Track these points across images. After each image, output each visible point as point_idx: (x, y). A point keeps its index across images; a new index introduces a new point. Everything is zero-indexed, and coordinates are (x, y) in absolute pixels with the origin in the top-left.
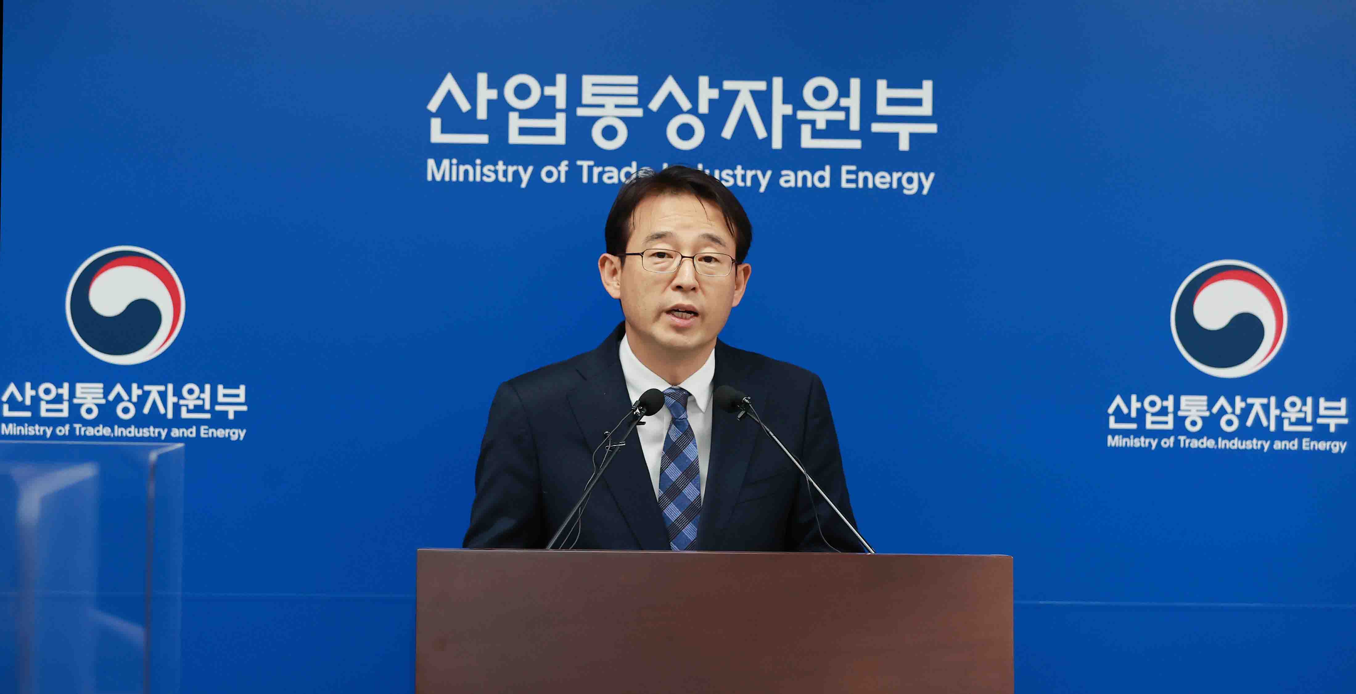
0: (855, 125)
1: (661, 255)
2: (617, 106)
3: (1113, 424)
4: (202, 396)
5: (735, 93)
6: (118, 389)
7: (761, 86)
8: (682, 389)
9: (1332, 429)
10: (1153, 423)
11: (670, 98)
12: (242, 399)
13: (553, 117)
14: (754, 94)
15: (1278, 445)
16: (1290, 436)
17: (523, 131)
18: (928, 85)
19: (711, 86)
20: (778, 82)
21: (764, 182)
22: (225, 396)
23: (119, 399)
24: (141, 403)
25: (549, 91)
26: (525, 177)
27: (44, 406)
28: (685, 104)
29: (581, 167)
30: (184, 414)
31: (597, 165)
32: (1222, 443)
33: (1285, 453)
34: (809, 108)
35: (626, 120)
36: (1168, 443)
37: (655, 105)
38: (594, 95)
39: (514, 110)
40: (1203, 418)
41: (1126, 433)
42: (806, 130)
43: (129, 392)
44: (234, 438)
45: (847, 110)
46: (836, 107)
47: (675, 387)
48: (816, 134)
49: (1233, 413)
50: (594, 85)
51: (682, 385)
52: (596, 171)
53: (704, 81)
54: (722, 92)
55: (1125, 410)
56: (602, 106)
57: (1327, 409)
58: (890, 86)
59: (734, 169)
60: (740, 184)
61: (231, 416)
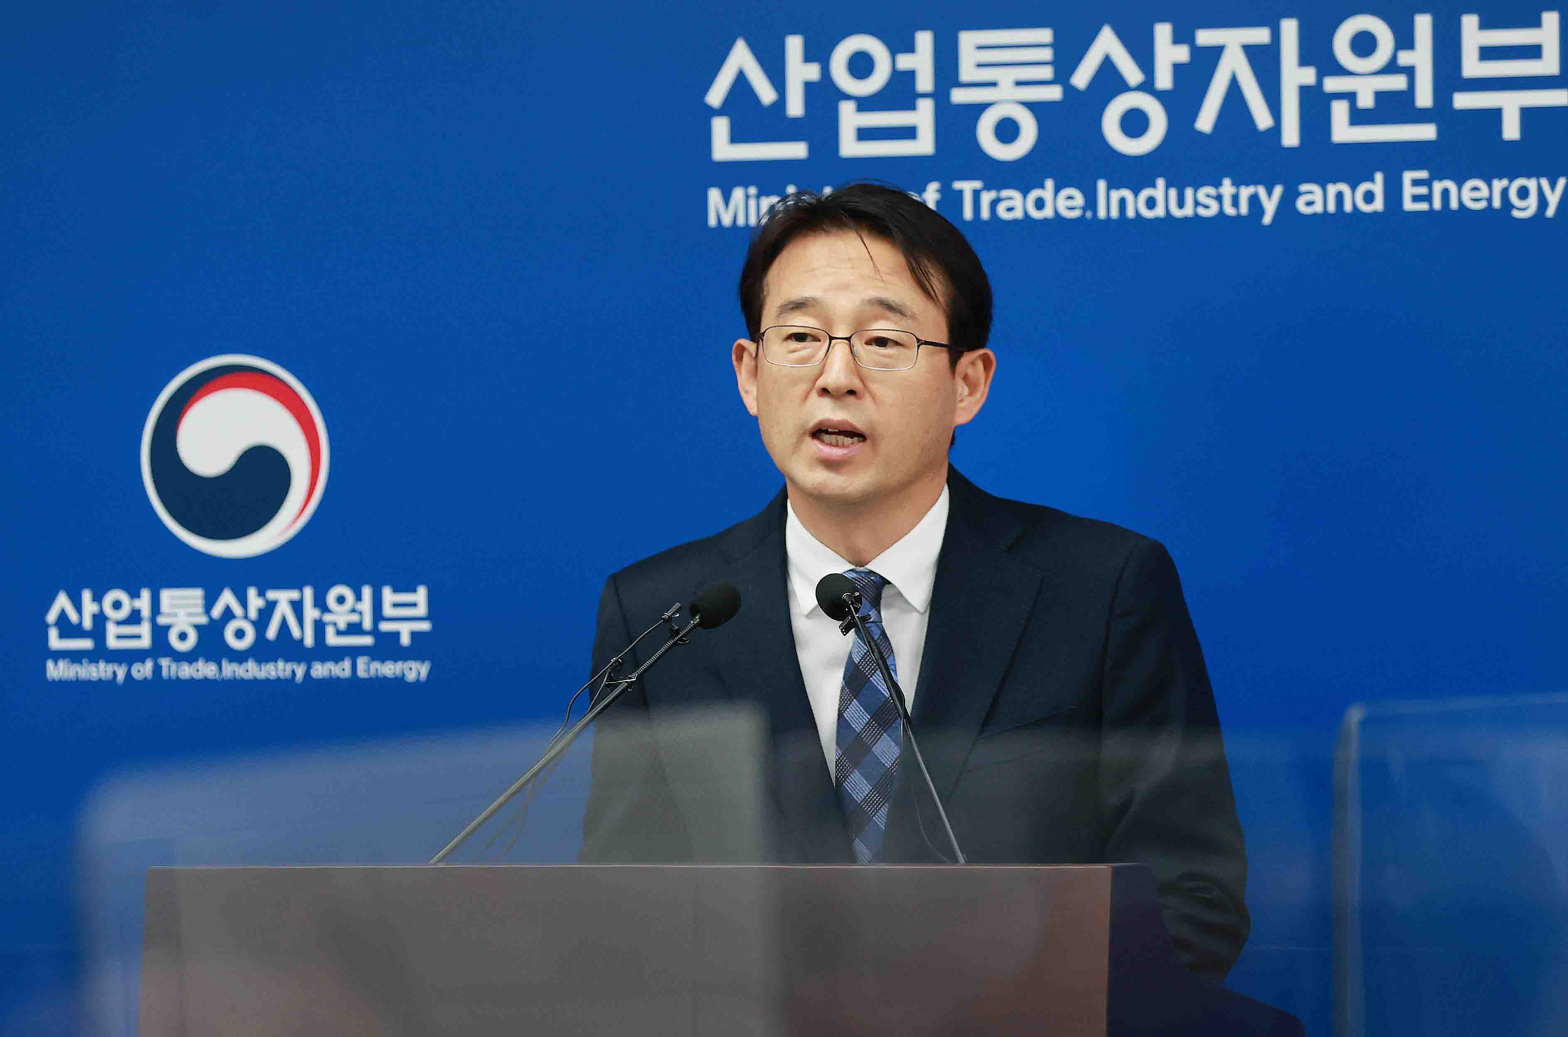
2: (1019, 83)
4: (359, 606)
6: (227, 598)
7: (1260, 36)
11: (1107, 65)
12: (422, 610)
13: (912, 107)
14: (1250, 50)
18: (1551, 20)
19: (1177, 40)
20: (1290, 28)
21: (1270, 206)
22: (396, 605)
23: (228, 615)
24: (261, 623)
25: (905, 62)
27: (112, 630)
29: (960, 192)
30: (332, 639)
31: (988, 187)
35: (1033, 107)
39: (848, 97)
42: (1340, 111)
43: (243, 602)
44: (411, 677)
45: (1410, 72)
46: (1391, 68)
50: (980, 48)
53: (1163, 32)
54: (1197, 52)
58: (1485, 25)
59: (1217, 184)
60: (1230, 210)
61: (405, 640)
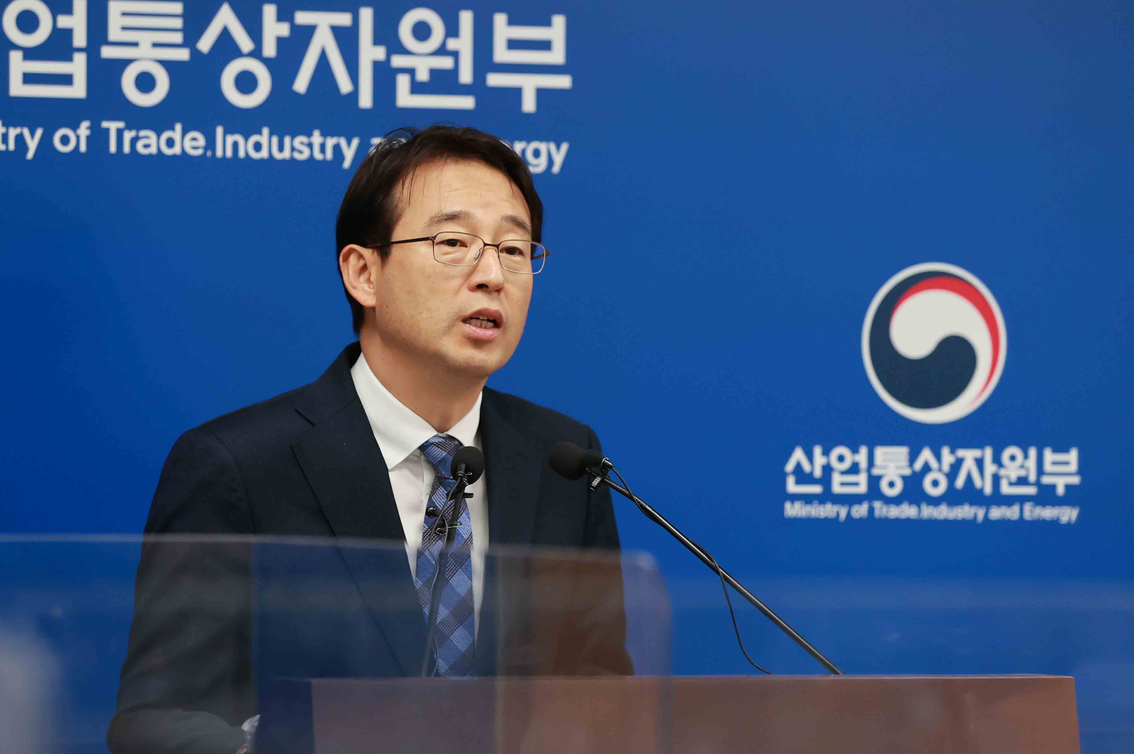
0: (466, 76)
1: (452, 243)
2: (155, 45)
3: (792, 487)
5: (310, 30)
7: (344, 19)
8: (452, 438)
9: (1060, 491)
10: (843, 484)
11: (225, 35)
13: (69, 59)
15: (996, 513)
16: (1009, 501)
17: (29, 78)
18: (559, 22)
20: (366, 15)
25: (63, 22)
26: (32, 144)
28: (245, 44)
29: (107, 131)
31: (129, 127)
32: (928, 512)
33: (1004, 522)
34: (406, 52)
35: (167, 64)
36: (860, 511)
37: (205, 44)
38: (124, 28)
39: (17, 47)
40: (904, 478)
41: (808, 499)
42: (403, 82)
45: (455, 55)
46: (442, 51)
47: (441, 435)
48: (417, 88)
49: (940, 470)
50: (124, 14)
51: (451, 433)
52: (128, 136)
53: (269, 11)
54: (295, 28)
55: (806, 467)
56: (135, 44)
57: (1054, 463)
58: (512, 22)
